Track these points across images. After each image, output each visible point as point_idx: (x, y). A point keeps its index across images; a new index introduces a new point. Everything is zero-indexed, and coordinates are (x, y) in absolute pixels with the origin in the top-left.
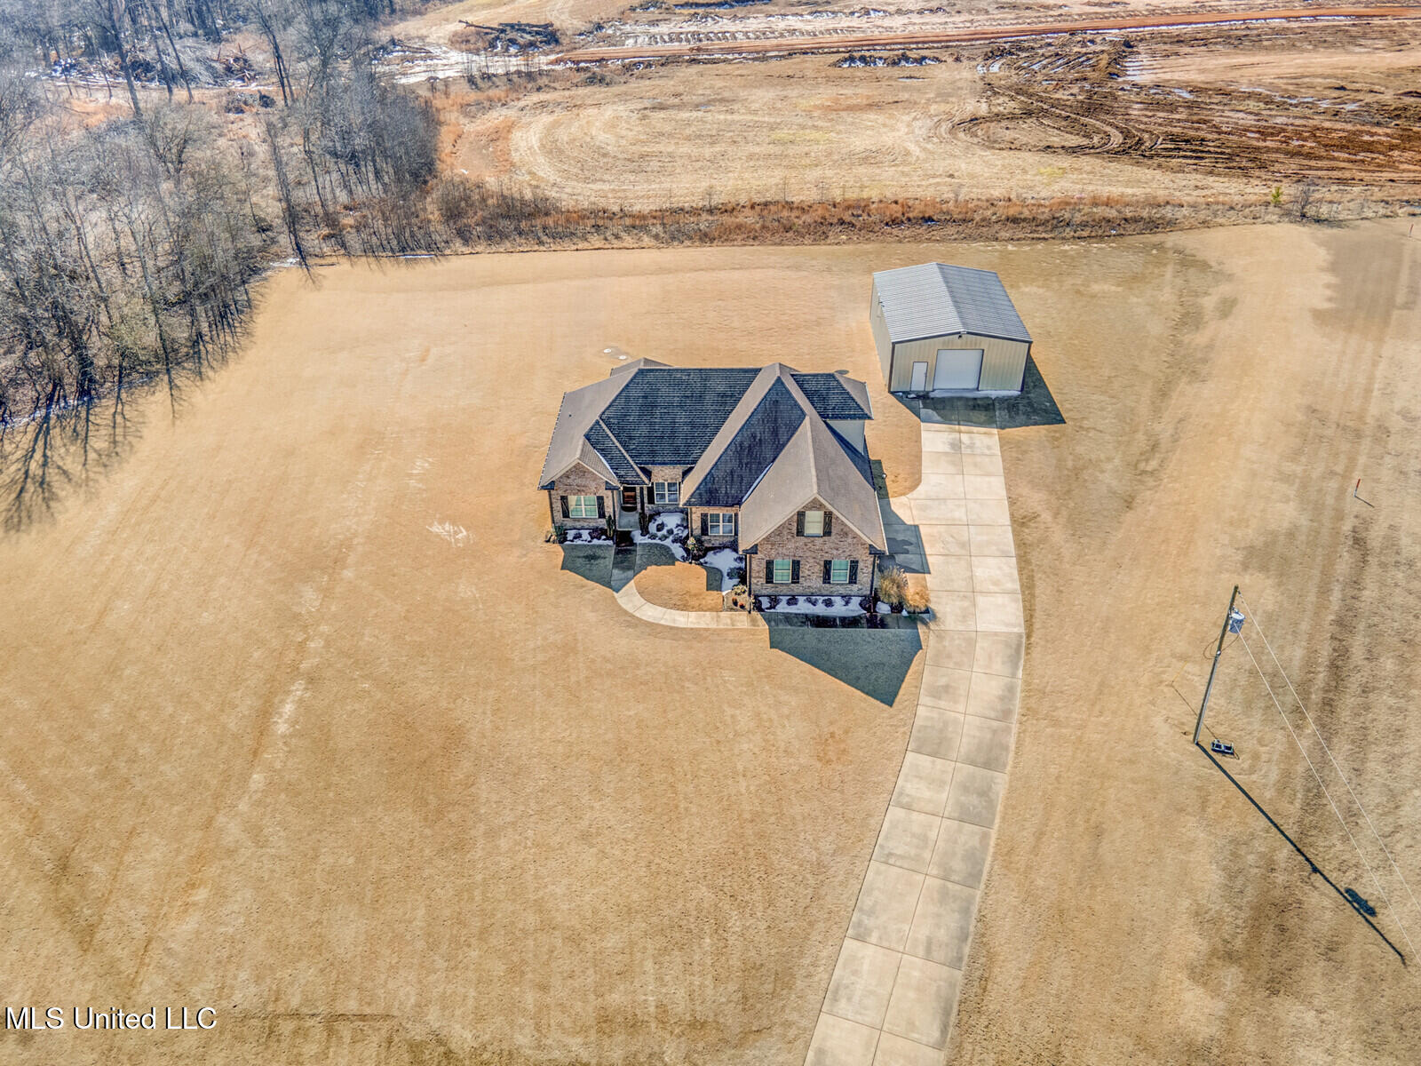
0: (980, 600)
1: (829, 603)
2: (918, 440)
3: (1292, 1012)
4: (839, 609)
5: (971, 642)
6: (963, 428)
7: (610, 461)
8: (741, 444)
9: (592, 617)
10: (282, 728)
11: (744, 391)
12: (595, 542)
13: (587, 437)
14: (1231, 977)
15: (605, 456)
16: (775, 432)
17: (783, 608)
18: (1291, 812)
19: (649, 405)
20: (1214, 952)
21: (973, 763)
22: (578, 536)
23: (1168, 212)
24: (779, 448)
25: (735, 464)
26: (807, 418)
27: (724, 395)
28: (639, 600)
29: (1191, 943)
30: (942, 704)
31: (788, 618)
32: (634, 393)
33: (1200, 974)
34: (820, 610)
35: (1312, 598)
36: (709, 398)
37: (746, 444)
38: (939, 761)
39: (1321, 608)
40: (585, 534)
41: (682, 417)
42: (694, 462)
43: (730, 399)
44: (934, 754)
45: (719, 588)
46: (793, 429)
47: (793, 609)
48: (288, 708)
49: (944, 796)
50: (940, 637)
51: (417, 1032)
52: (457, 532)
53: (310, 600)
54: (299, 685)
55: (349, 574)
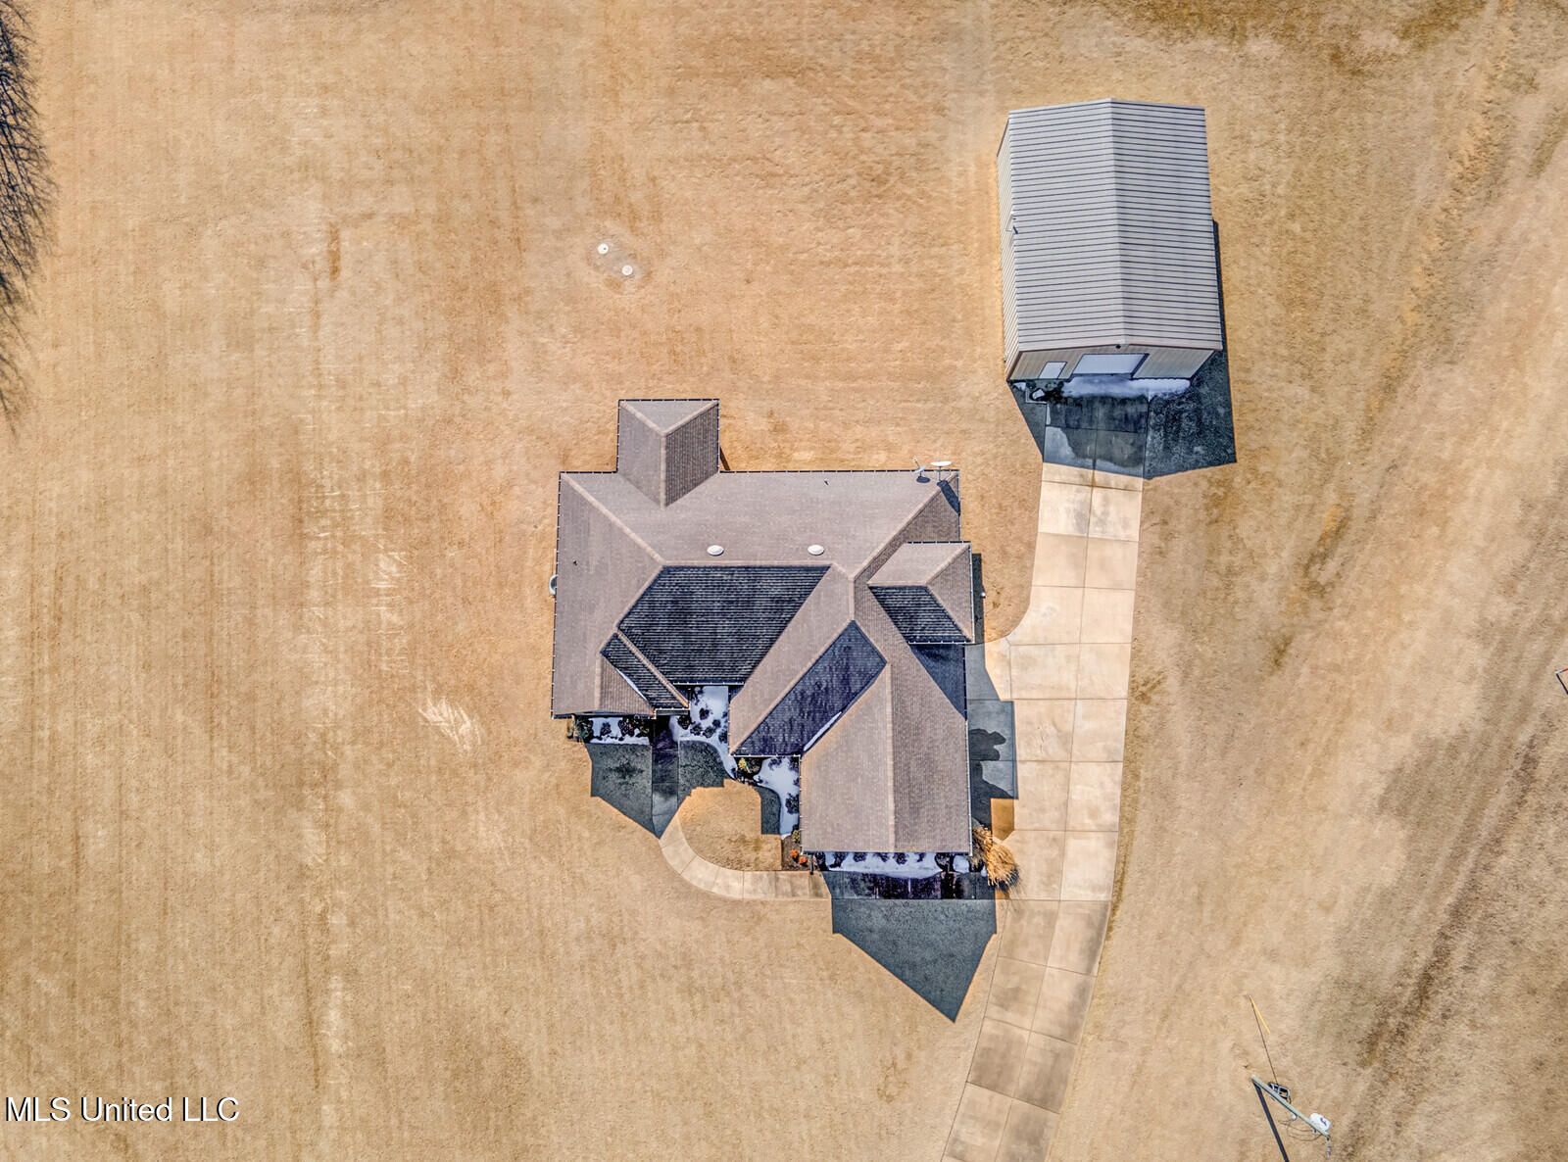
0: (1073, 845)
1: (901, 857)
2: (1035, 506)
4: (911, 870)
5: (1051, 918)
6: (1099, 476)
7: (637, 681)
8: (802, 693)
9: (637, 882)
10: (335, 1045)
11: (807, 594)
12: (628, 740)
13: (605, 653)
15: (629, 675)
16: (845, 681)
17: (848, 865)
19: (681, 611)
21: (1029, 1099)
22: (606, 730)
24: (850, 697)
25: (795, 714)
26: (888, 667)
27: (779, 600)
28: (686, 851)
30: (1010, 1016)
31: (854, 880)
32: (661, 597)
34: (891, 868)
35: (1438, 867)
36: (761, 602)
37: (809, 693)
38: (997, 1097)
39: (1443, 885)
40: (616, 731)
41: (725, 627)
42: (744, 679)
43: (785, 608)
44: (993, 1087)
45: (776, 830)
46: (868, 679)
47: (859, 868)
48: (333, 1016)
49: (997, 1143)
50: (1019, 913)
52: (458, 722)
53: (313, 843)
54: (336, 982)
55: (346, 799)
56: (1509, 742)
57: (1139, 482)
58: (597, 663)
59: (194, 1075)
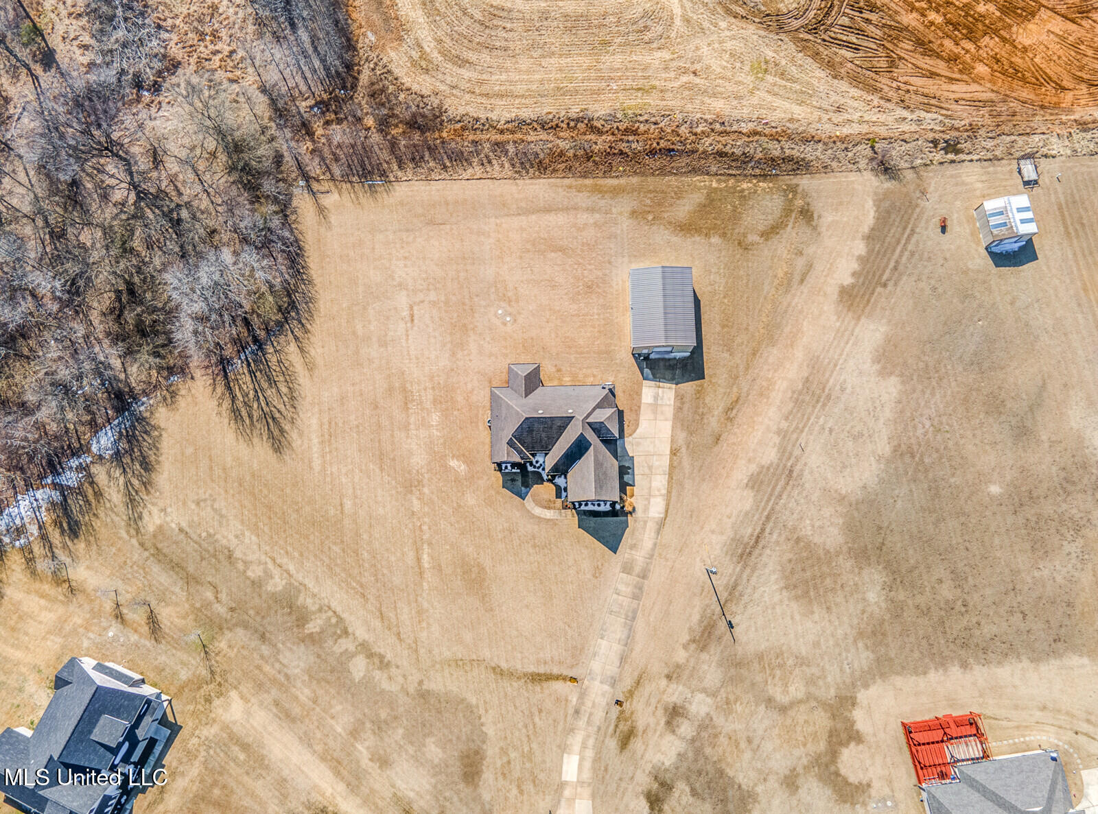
0: (652, 500)
1: (599, 505)
2: (639, 394)
3: (704, 656)
4: (602, 509)
5: (645, 522)
6: (661, 384)
7: (517, 452)
8: (567, 454)
9: (518, 514)
10: (426, 565)
12: (513, 471)
13: (508, 444)
14: (693, 646)
15: (515, 450)
16: (580, 450)
17: (583, 508)
19: (530, 431)
20: (690, 640)
21: (639, 577)
22: (506, 467)
24: (582, 455)
25: (565, 461)
26: (592, 448)
27: (560, 427)
28: (533, 504)
29: (685, 638)
30: (633, 552)
31: (585, 512)
32: (525, 426)
33: (685, 647)
34: (596, 508)
35: (763, 504)
36: (555, 427)
37: (569, 454)
38: (629, 576)
39: (764, 509)
40: (509, 468)
41: (544, 435)
42: (549, 451)
43: (562, 428)
44: (628, 574)
45: (560, 497)
46: (587, 449)
47: (586, 508)
48: (425, 556)
49: (629, 590)
50: (636, 521)
52: (460, 466)
53: (416, 505)
54: (425, 546)
55: (426, 490)
56: (785, 466)
57: (674, 386)
58: (506, 446)
59: (383, 575)
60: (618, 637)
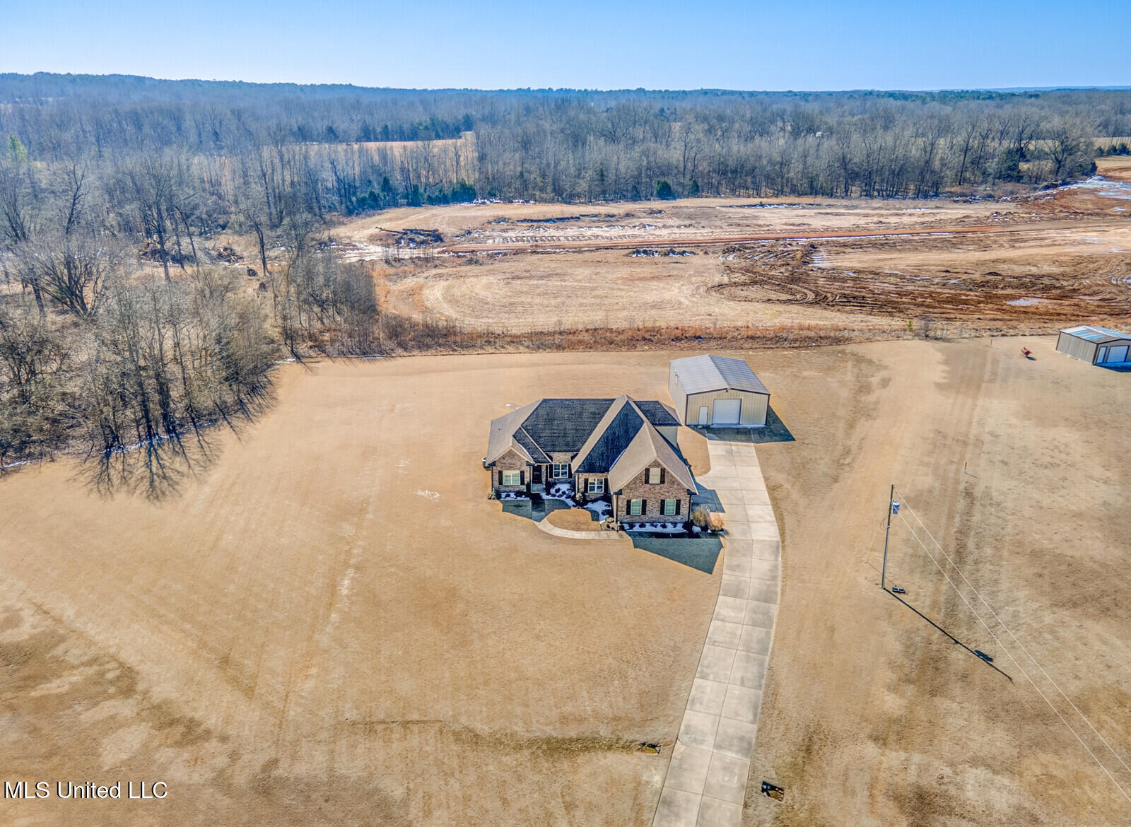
0: (753, 525)
1: (664, 526)
2: (707, 449)
4: (670, 529)
5: (750, 545)
6: (732, 443)
7: (528, 450)
8: (607, 438)
9: (523, 535)
10: (345, 592)
11: (607, 411)
12: (519, 498)
13: (514, 436)
14: (910, 690)
15: (525, 447)
16: (627, 432)
17: (637, 529)
18: (938, 618)
19: (550, 420)
20: (900, 680)
21: (757, 600)
22: (508, 496)
23: (846, 334)
24: (629, 440)
25: (604, 449)
26: (645, 424)
27: (594, 413)
28: (552, 526)
29: (890, 676)
30: (736, 573)
31: (641, 534)
32: (542, 412)
33: (893, 688)
34: (659, 529)
36: (586, 415)
37: (610, 438)
38: (738, 600)
39: (949, 525)
41: (570, 427)
42: (578, 450)
43: (597, 416)
44: (735, 596)
45: (598, 520)
46: (637, 430)
47: (643, 530)
48: (346, 582)
49: (743, 615)
50: (733, 543)
51: (457, 727)
52: (433, 495)
53: (349, 530)
54: (350, 571)
55: (370, 516)
57: (752, 444)
58: (512, 438)
60: (739, 675)
